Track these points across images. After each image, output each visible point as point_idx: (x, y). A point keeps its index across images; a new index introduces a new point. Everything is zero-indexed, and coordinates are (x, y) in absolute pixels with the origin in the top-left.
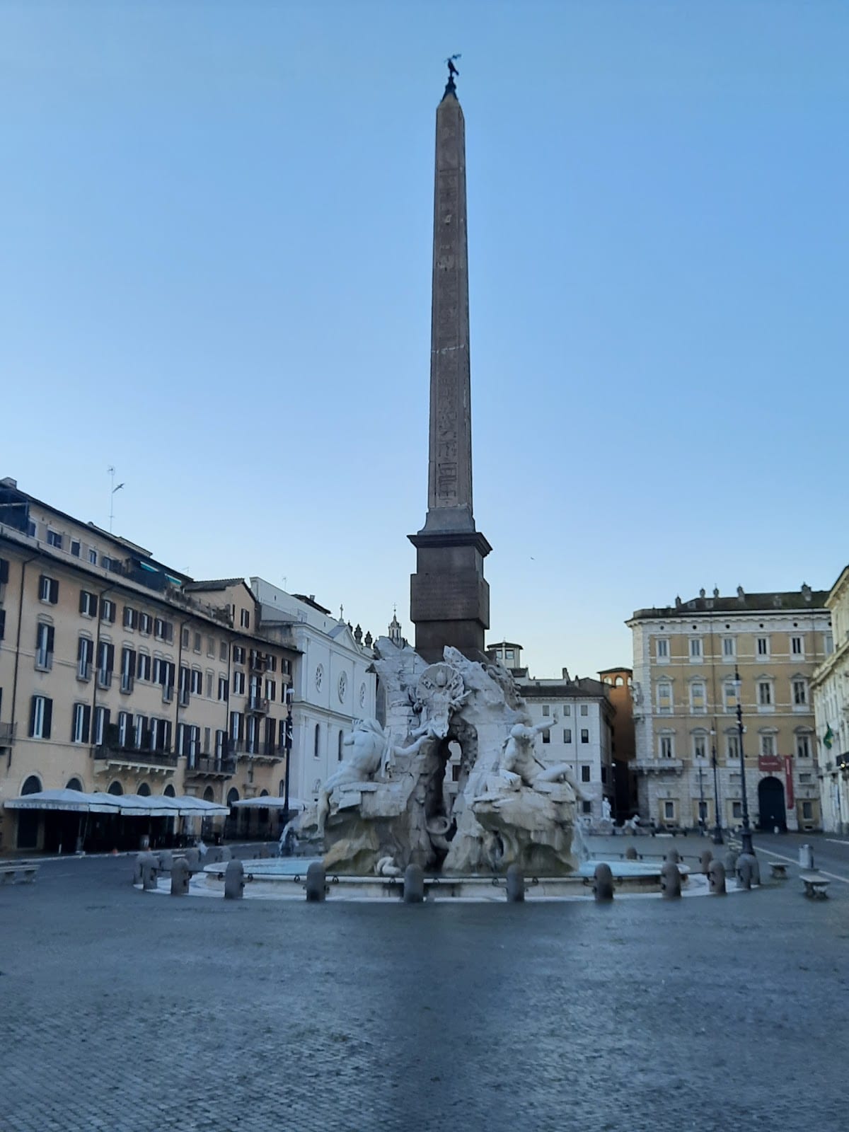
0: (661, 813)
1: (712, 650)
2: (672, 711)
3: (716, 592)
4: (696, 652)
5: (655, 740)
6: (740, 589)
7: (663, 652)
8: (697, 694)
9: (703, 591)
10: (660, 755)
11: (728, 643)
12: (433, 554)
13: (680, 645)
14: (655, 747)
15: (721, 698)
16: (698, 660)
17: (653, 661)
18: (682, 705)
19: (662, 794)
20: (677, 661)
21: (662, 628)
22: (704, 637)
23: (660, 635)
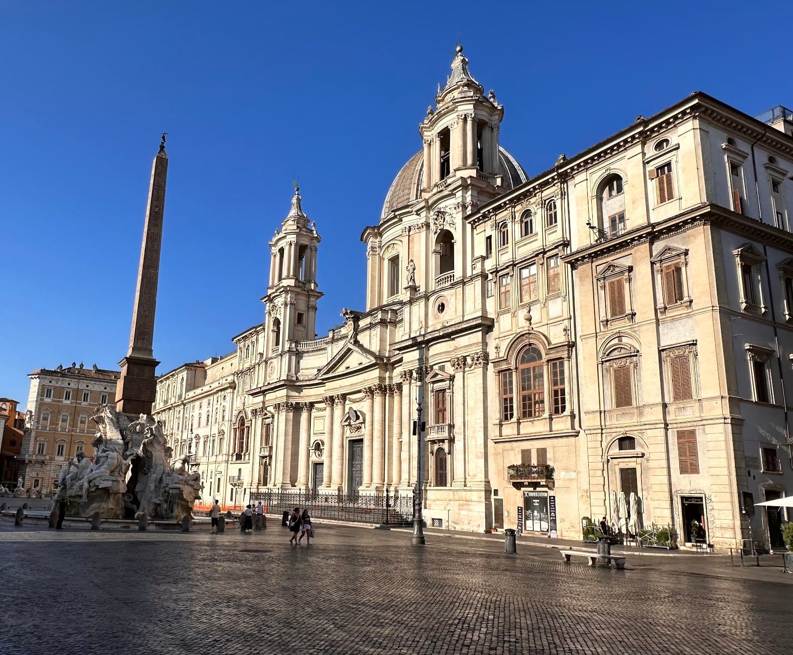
0: (31, 485)
1: (76, 398)
2: (48, 429)
3: (82, 365)
4: (67, 398)
5: (35, 444)
6: (95, 366)
7: (48, 396)
8: (64, 421)
9: (74, 364)
10: (37, 453)
11: (86, 396)
12: (135, 370)
13: (59, 392)
14: (35, 448)
15: (77, 424)
16: (68, 402)
17: (42, 400)
18: (54, 426)
19: (34, 474)
20: (55, 401)
21: (50, 382)
22: (74, 389)
23: (49, 386)
